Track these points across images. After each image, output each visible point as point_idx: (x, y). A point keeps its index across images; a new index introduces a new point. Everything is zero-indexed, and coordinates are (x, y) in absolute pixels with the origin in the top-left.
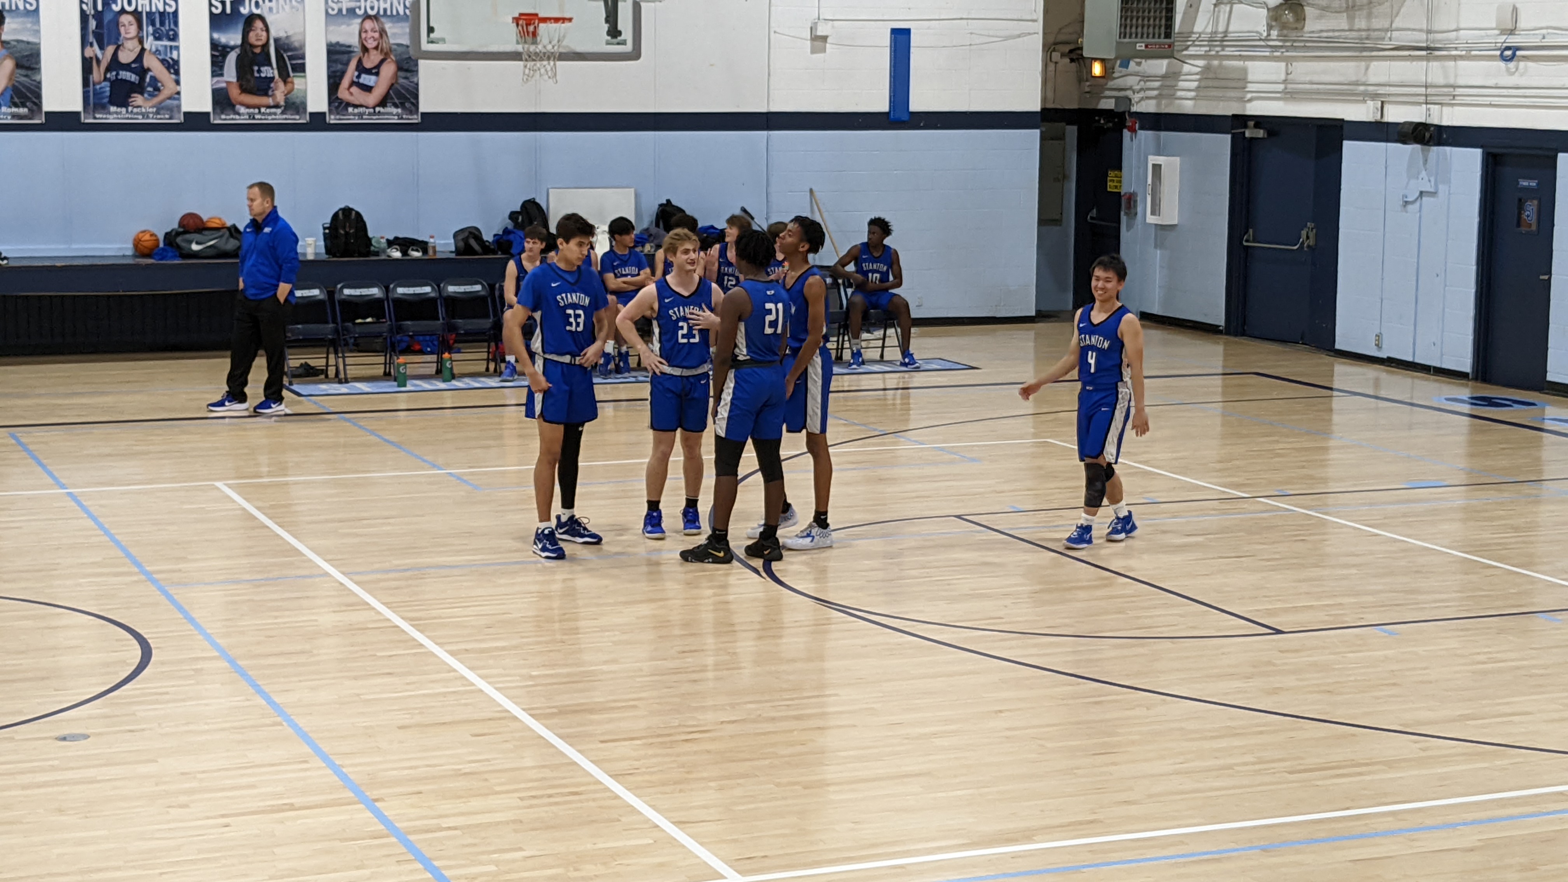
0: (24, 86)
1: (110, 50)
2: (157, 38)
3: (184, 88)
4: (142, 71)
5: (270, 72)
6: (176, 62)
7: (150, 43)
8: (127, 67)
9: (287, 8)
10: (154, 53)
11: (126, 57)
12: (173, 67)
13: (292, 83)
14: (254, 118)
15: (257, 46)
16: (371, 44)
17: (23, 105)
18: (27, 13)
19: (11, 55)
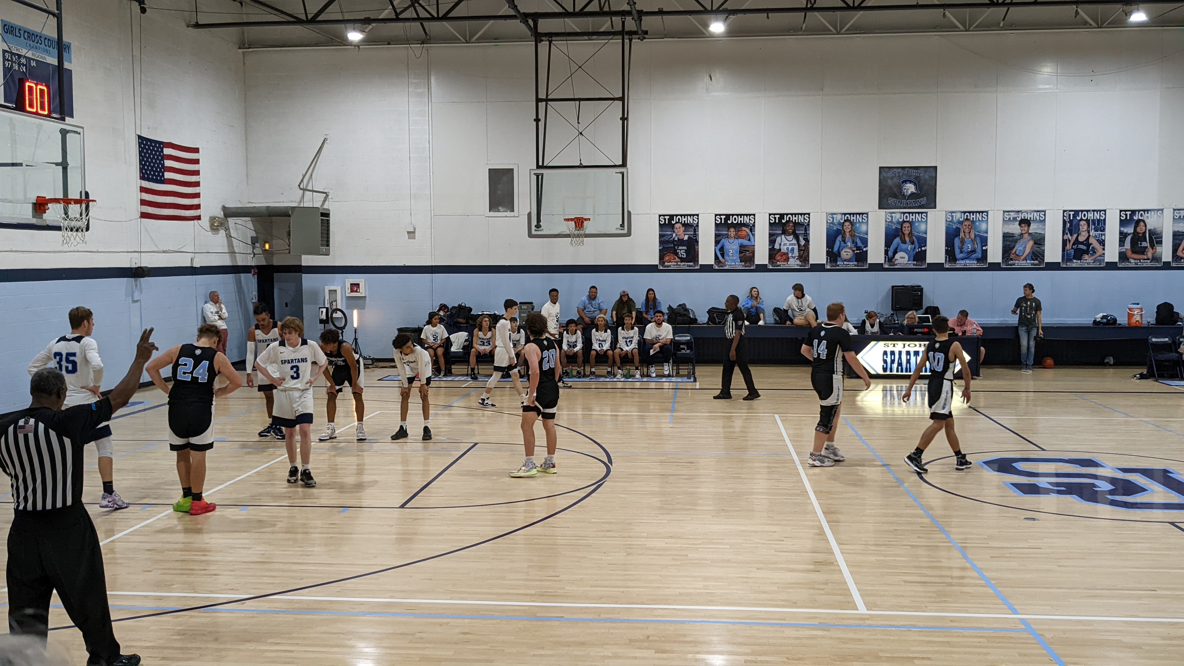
0: (1037, 252)
1: (1075, 236)
2: (1096, 231)
3: (1106, 252)
4: (1089, 245)
5: (1146, 244)
6: (1104, 241)
7: (1092, 233)
8: (1082, 243)
9: (1155, 216)
10: (1094, 237)
11: (1081, 239)
12: (1102, 243)
13: (1156, 249)
14: (1137, 265)
15: (1140, 233)
17: (1037, 260)
18: (1041, 221)
19: (1032, 239)
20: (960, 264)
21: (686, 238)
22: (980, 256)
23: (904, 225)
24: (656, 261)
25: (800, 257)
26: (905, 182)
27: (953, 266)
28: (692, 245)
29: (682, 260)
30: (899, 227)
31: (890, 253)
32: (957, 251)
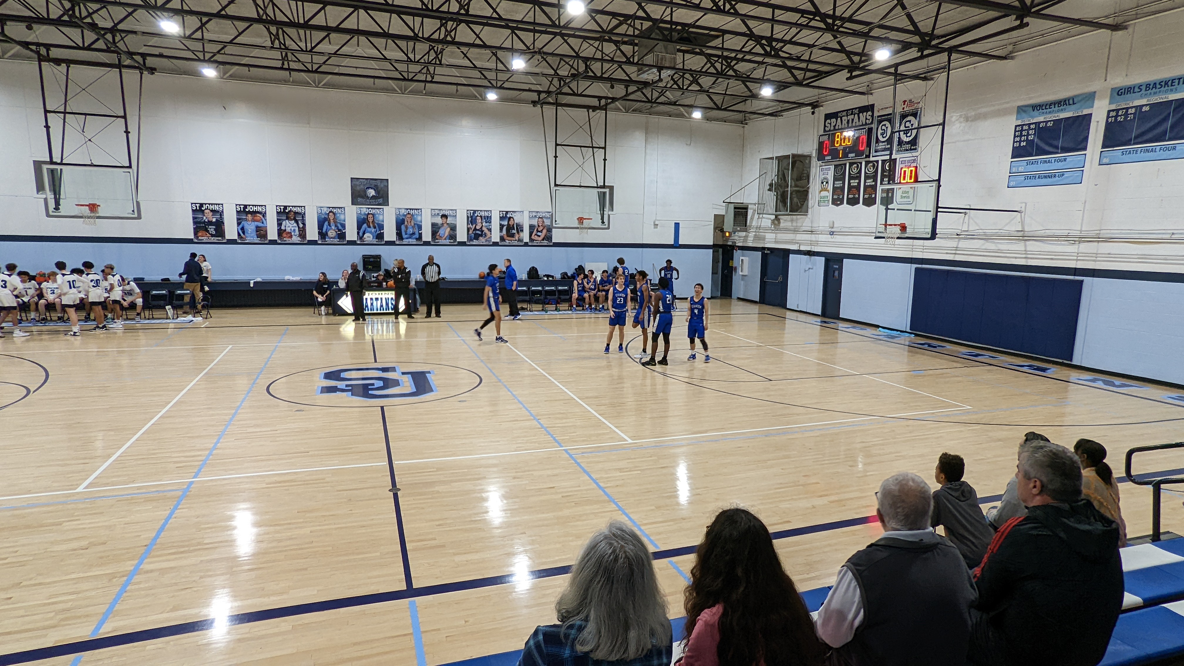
1: (474, 226)
3: (492, 235)
4: (482, 231)
5: (514, 231)
7: (484, 224)
8: (478, 230)
10: (485, 227)
11: (478, 228)
13: (520, 234)
15: (511, 225)
16: (540, 225)
18: (453, 216)
19: (449, 227)
20: (405, 241)
21: (214, 220)
22: (418, 237)
23: (369, 216)
24: (192, 236)
25: (300, 235)
26: (368, 188)
27: (401, 243)
28: (219, 226)
29: (212, 235)
30: (366, 217)
31: (361, 234)
32: (403, 233)
